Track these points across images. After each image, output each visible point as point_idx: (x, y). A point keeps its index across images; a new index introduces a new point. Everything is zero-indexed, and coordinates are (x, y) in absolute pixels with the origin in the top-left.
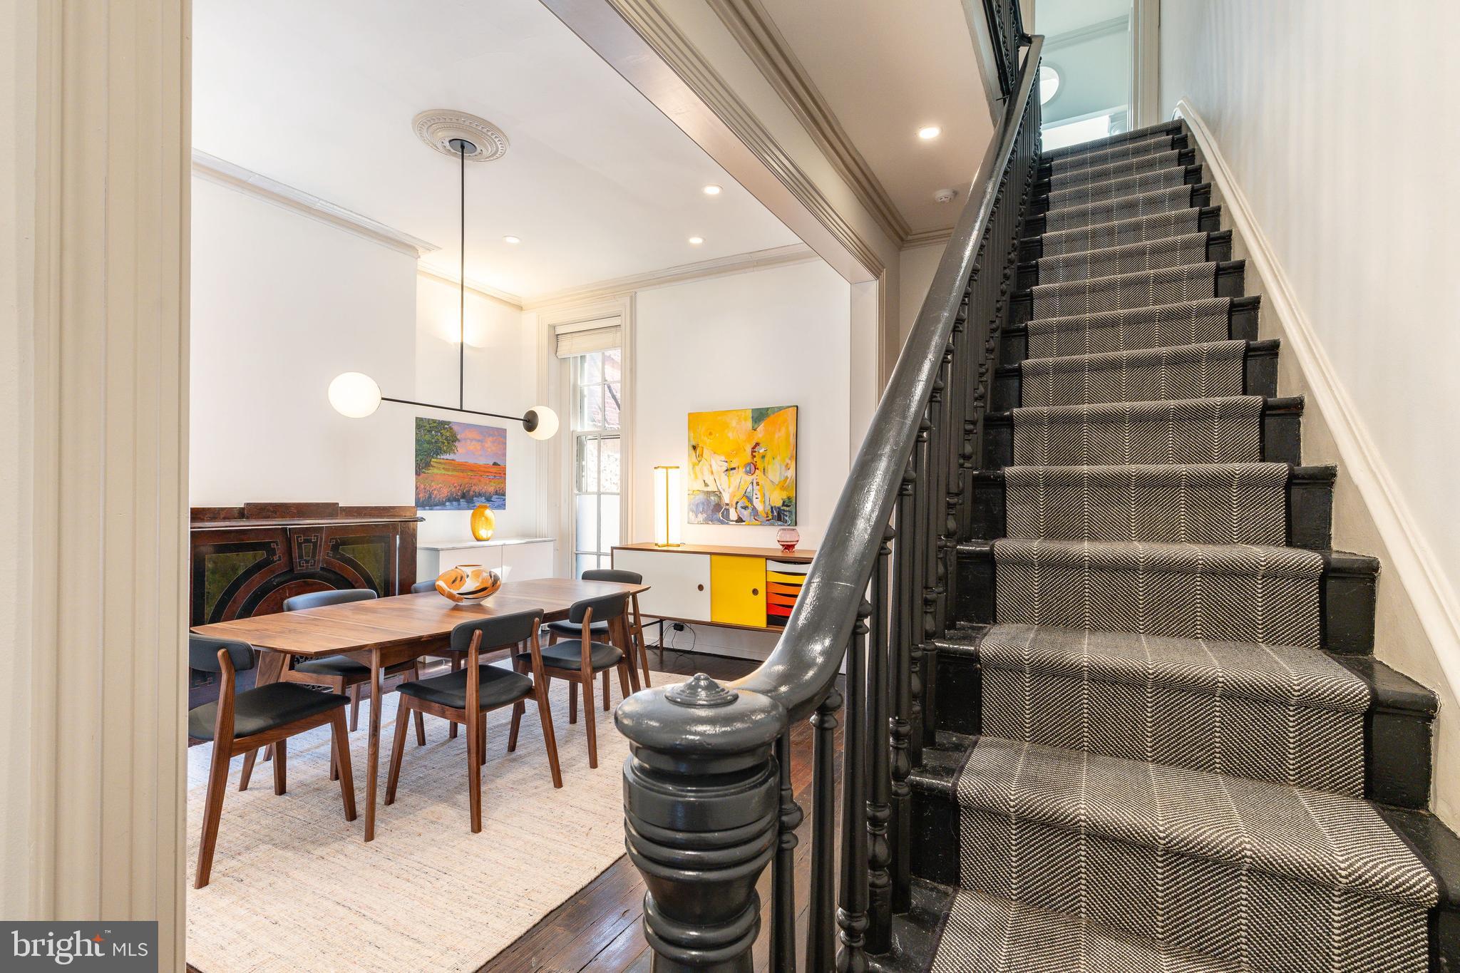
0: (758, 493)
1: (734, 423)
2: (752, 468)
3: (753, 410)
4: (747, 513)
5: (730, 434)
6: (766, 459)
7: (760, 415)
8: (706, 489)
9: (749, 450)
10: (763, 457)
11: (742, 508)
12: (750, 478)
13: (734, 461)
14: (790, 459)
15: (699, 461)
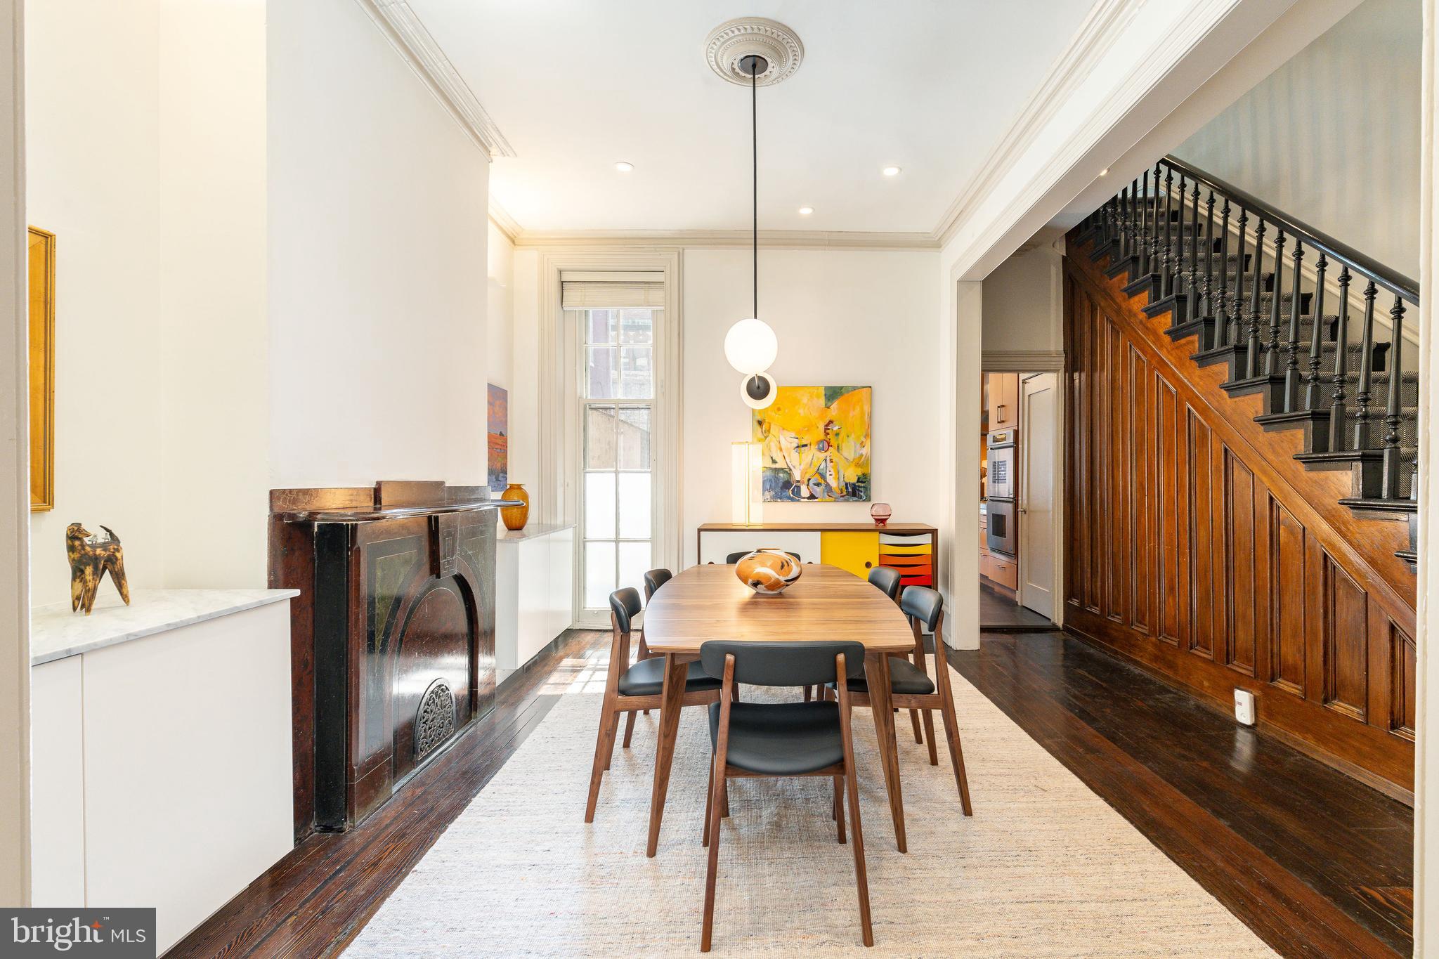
0: (832, 470)
1: (805, 400)
2: (825, 445)
3: (827, 388)
4: (820, 489)
5: (801, 411)
6: (840, 436)
7: (833, 394)
8: (774, 466)
9: (822, 428)
10: (837, 435)
11: (815, 484)
12: (822, 455)
13: (805, 437)
14: (865, 438)
15: (766, 437)
